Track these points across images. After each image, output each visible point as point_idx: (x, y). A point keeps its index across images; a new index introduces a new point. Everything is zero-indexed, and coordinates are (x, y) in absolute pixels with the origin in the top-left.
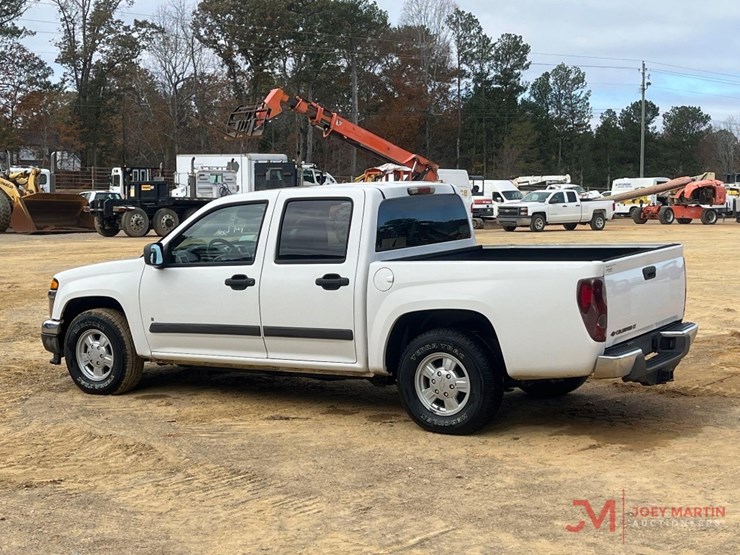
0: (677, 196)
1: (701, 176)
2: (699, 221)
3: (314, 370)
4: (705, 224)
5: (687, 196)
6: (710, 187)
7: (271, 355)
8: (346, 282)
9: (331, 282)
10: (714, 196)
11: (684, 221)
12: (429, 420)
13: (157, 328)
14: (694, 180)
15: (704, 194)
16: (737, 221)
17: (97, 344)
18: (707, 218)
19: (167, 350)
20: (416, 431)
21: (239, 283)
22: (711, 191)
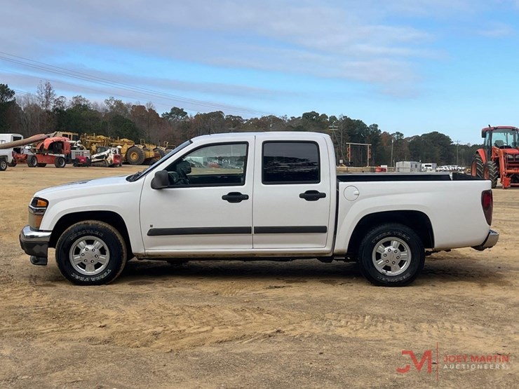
0: (38, 148)
1: (54, 134)
2: (54, 165)
3: (285, 254)
4: (57, 167)
5: (46, 147)
6: (59, 142)
7: (255, 246)
8: (323, 195)
9: (312, 196)
10: (63, 148)
11: (42, 165)
12: (384, 279)
13: (154, 233)
14: (49, 137)
15: (57, 146)
16: (74, 165)
17: (90, 247)
18: (59, 163)
19: (160, 248)
20: (371, 287)
21: (234, 198)
22: (61, 144)
